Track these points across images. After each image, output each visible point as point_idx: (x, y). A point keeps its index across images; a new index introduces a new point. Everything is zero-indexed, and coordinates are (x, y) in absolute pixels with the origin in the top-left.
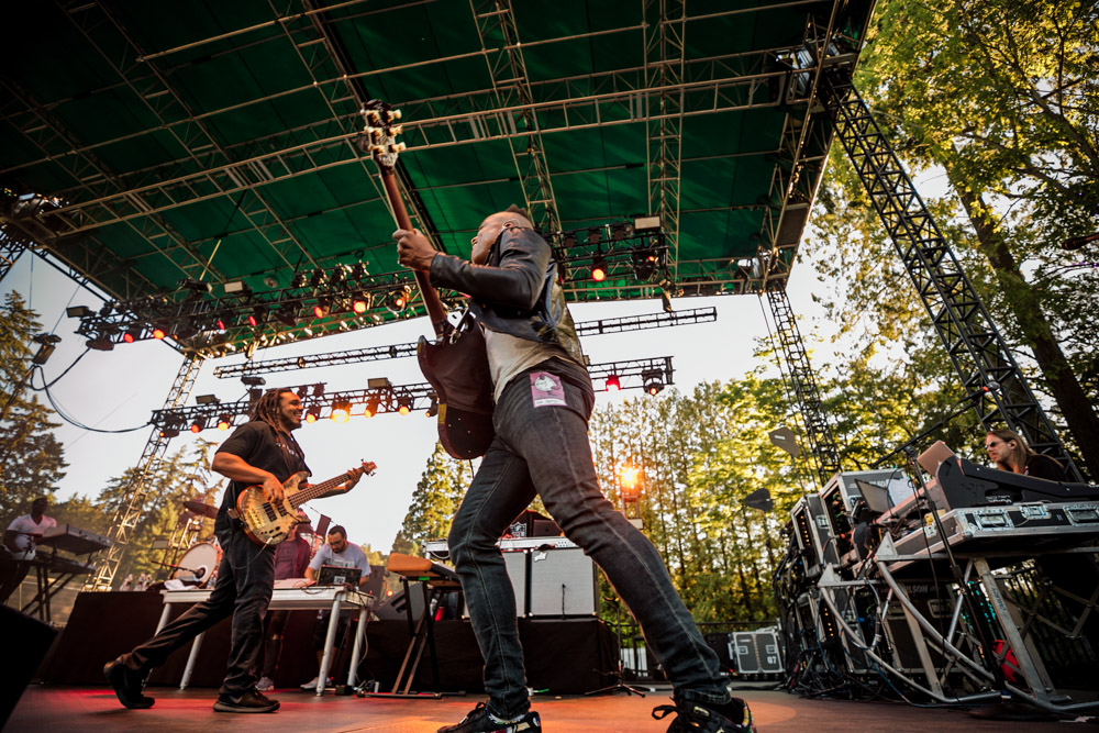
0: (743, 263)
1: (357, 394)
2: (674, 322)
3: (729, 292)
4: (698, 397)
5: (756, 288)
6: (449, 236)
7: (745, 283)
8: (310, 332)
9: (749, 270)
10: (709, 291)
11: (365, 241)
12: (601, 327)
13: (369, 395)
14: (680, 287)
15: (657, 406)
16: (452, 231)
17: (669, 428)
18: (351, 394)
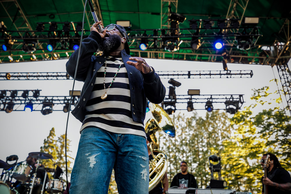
0: (265, 48)
1: (59, 98)
2: (229, 76)
3: (256, 63)
4: (207, 118)
5: (271, 63)
6: (107, 13)
7: (266, 59)
8: (11, 59)
9: (268, 52)
10: (246, 61)
11: (56, 9)
12: (189, 75)
13: (66, 100)
14: (233, 58)
15: (185, 120)
16: (109, 11)
17: (192, 133)
18: (54, 98)
